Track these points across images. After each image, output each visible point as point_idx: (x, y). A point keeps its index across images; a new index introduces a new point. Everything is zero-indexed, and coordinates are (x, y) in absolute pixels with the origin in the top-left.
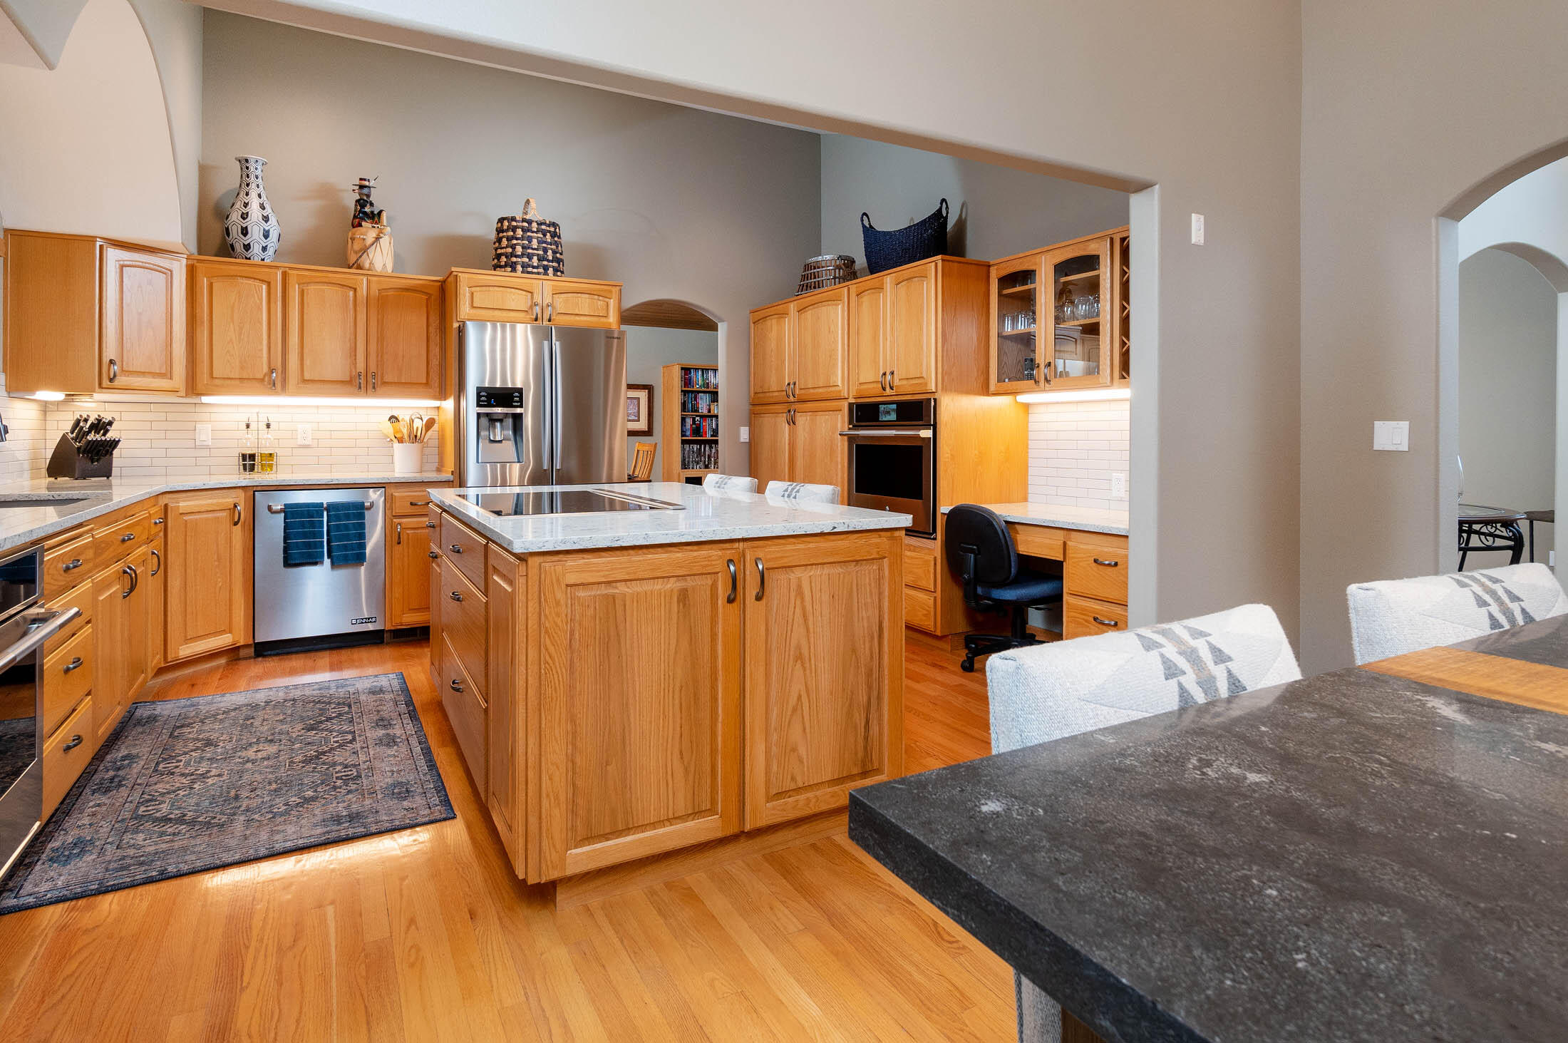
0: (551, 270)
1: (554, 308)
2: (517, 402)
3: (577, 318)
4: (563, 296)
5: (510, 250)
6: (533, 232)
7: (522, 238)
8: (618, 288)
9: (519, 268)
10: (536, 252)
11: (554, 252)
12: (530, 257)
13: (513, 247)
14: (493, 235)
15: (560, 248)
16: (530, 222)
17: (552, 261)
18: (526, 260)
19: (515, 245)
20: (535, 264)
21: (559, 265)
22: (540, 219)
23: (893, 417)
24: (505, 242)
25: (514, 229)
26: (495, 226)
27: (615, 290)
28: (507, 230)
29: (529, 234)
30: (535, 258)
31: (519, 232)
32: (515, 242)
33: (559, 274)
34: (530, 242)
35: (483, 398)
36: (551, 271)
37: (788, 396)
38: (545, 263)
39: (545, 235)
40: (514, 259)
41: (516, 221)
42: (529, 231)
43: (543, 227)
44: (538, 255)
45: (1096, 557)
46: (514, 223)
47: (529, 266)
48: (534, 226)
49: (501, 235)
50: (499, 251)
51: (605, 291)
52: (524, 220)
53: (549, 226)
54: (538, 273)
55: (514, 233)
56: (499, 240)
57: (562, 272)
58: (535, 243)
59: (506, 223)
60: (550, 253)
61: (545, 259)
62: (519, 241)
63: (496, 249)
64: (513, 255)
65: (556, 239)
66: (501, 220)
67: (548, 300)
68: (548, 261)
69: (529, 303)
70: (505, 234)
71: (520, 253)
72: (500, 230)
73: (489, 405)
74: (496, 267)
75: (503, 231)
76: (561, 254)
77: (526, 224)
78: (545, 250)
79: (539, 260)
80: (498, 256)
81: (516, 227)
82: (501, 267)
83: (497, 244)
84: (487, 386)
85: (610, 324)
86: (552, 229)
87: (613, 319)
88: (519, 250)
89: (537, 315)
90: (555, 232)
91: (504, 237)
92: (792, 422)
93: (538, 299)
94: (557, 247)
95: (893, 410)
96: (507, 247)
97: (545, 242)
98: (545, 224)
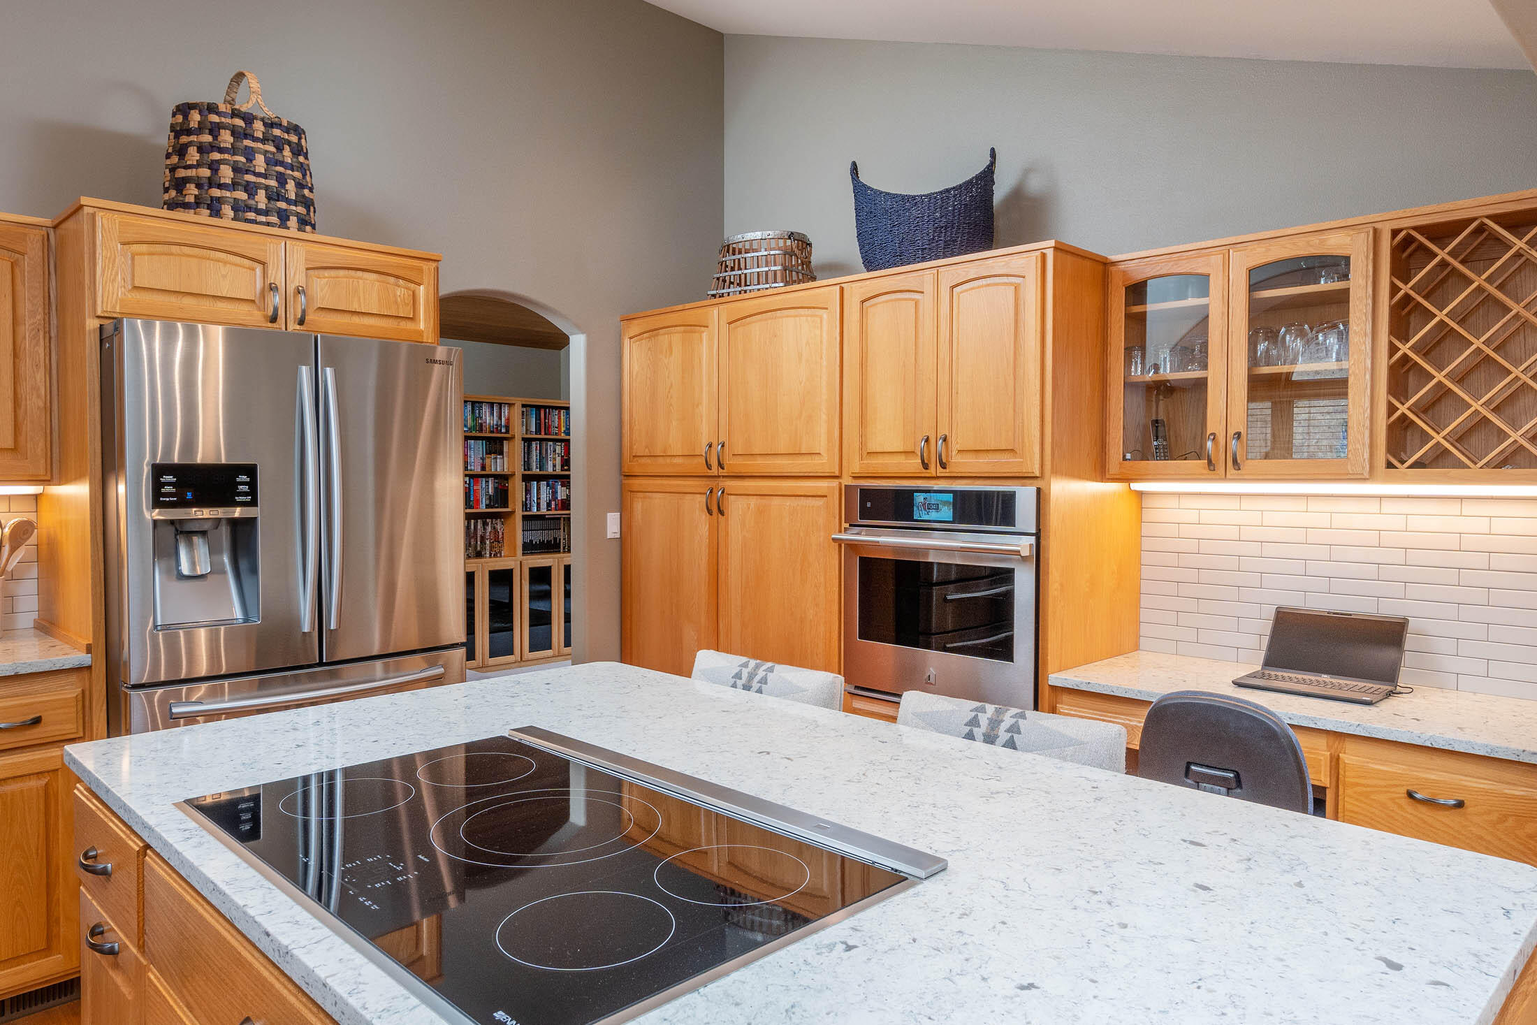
0: (293, 219)
1: (309, 300)
2: (246, 494)
3: (356, 320)
4: (327, 273)
5: (205, 172)
6: (255, 139)
7: (234, 150)
8: (434, 265)
9: (227, 210)
10: (263, 181)
11: (300, 186)
12: (250, 189)
13: (214, 167)
14: (164, 140)
15: (308, 178)
16: (249, 119)
17: (295, 203)
18: (242, 195)
19: (219, 162)
20: (262, 206)
21: (309, 211)
22: (270, 113)
23: (946, 513)
24: (193, 155)
25: (214, 130)
26: (170, 120)
27: (428, 267)
28: (200, 130)
29: (247, 142)
30: (262, 194)
31: (226, 138)
32: (216, 156)
33: (308, 228)
34: (250, 160)
35: (168, 489)
36: (293, 221)
37: (709, 467)
38: (282, 205)
39: (280, 149)
40: (216, 193)
41: (219, 114)
42: (246, 136)
43: (277, 132)
44: (267, 188)
45: (1410, 788)
46: (214, 118)
47: (250, 209)
48: (259, 128)
49: (184, 139)
50: (181, 173)
51: (412, 268)
52: (235, 114)
53: (287, 131)
54: (268, 224)
55: (215, 138)
56: (181, 151)
57: (313, 227)
58: (260, 163)
59: (195, 117)
60: (291, 186)
61: (279, 197)
62: (226, 156)
63: (173, 169)
64: (213, 182)
65: (301, 159)
66: (184, 109)
67: (298, 279)
68: (288, 201)
69: (259, 285)
70: (193, 138)
71: (229, 181)
72: (179, 131)
73: (183, 503)
74: (172, 205)
75: (189, 132)
76: (311, 190)
77: (239, 122)
78: (282, 180)
79: (269, 198)
80: (180, 184)
81: (220, 126)
82: (186, 206)
83: (175, 159)
84: (176, 460)
85: (420, 333)
86: (294, 139)
87: (425, 324)
88: (226, 174)
89: (276, 309)
90: (299, 144)
91: (190, 144)
92: (716, 508)
93: (276, 276)
94: (304, 175)
95: (946, 503)
96: (199, 165)
97: (282, 163)
98: (279, 125)
